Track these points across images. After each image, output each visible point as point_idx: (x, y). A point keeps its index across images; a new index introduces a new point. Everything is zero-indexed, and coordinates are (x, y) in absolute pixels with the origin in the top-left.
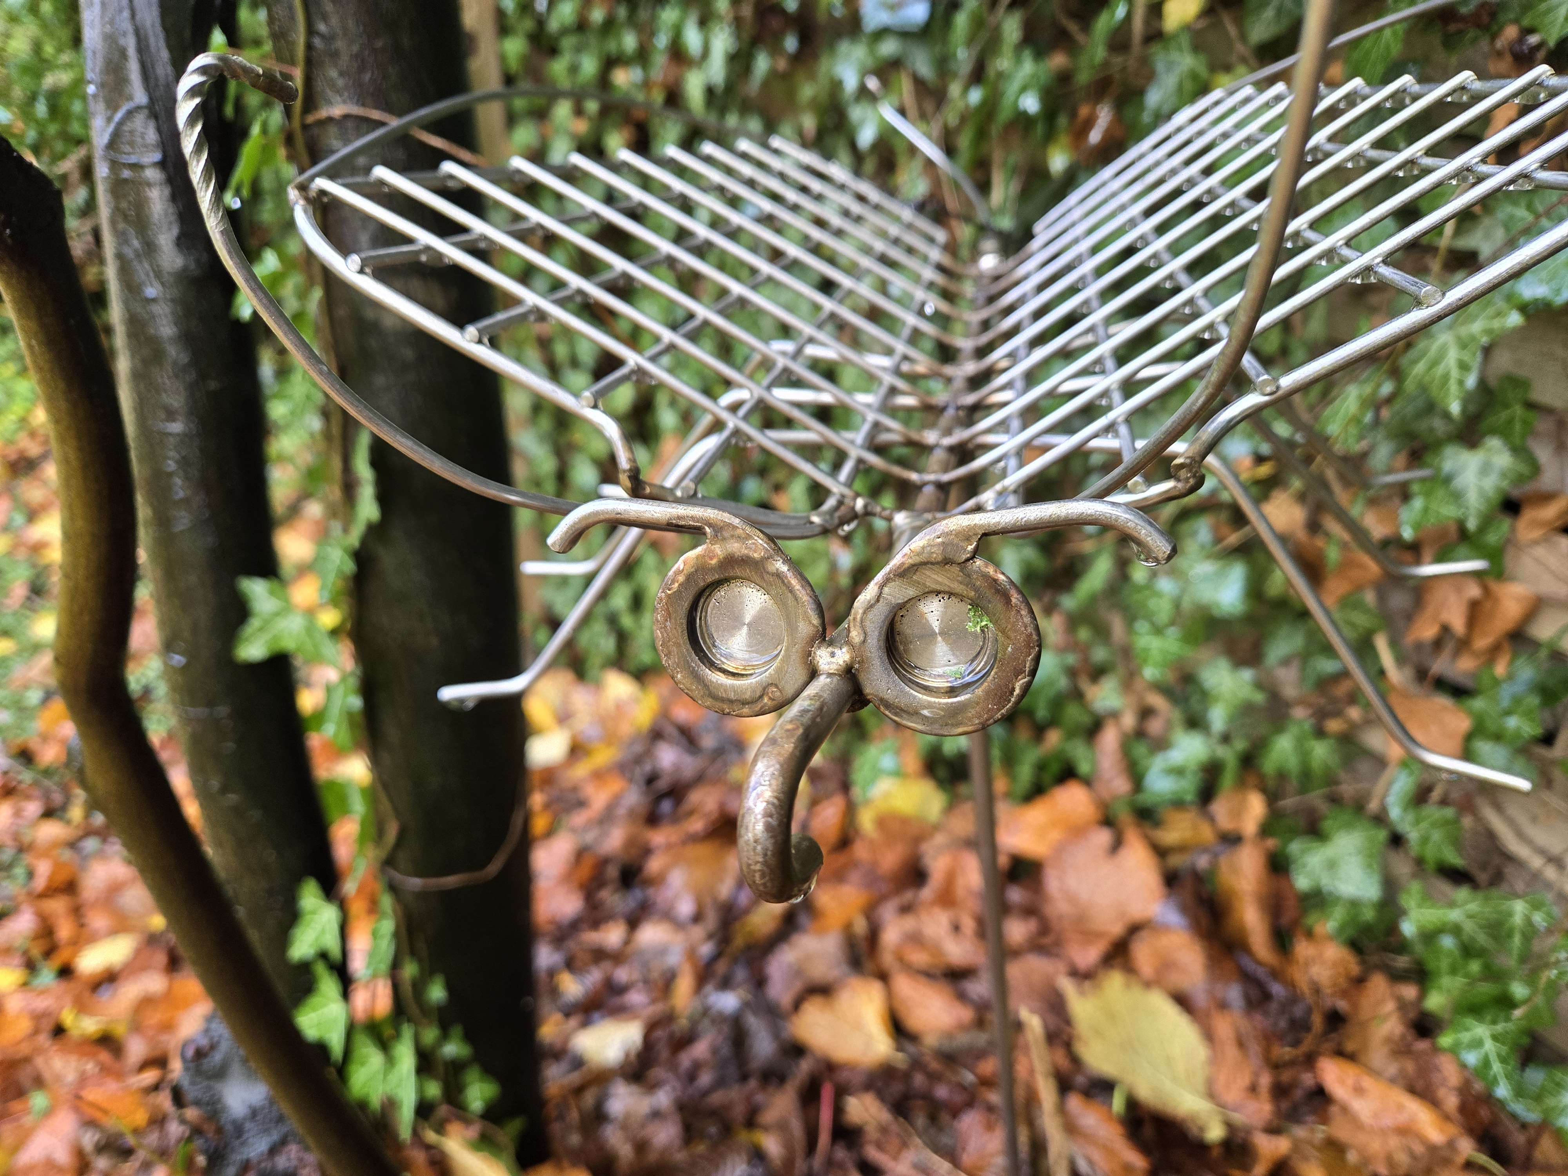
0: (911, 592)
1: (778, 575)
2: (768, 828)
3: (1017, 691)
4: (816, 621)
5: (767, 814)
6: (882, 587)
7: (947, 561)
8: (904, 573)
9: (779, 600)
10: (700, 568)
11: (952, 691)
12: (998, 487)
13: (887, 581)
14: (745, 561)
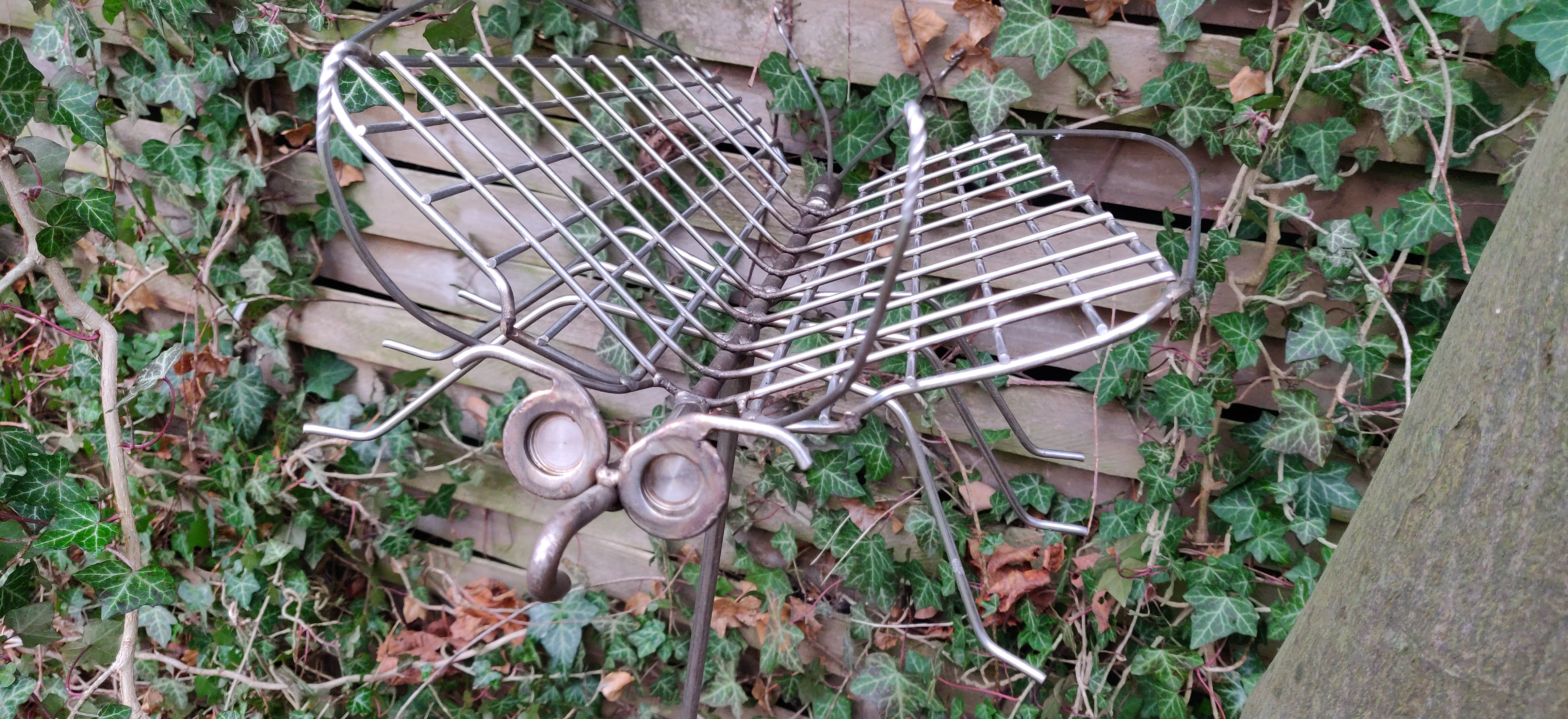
0: (664, 451)
1: (590, 420)
2: (549, 557)
3: (708, 522)
4: (604, 452)
5: (549, 549)
6: (648, 443)
7: (688, 438)
8: (662, 439)
9: (586, 434)
10: (543, 402)
11: (672, 514)
12: (750, 393)
13: (652, 440)
14: (572, 406)
